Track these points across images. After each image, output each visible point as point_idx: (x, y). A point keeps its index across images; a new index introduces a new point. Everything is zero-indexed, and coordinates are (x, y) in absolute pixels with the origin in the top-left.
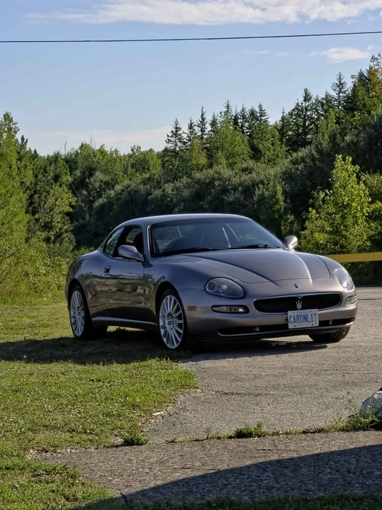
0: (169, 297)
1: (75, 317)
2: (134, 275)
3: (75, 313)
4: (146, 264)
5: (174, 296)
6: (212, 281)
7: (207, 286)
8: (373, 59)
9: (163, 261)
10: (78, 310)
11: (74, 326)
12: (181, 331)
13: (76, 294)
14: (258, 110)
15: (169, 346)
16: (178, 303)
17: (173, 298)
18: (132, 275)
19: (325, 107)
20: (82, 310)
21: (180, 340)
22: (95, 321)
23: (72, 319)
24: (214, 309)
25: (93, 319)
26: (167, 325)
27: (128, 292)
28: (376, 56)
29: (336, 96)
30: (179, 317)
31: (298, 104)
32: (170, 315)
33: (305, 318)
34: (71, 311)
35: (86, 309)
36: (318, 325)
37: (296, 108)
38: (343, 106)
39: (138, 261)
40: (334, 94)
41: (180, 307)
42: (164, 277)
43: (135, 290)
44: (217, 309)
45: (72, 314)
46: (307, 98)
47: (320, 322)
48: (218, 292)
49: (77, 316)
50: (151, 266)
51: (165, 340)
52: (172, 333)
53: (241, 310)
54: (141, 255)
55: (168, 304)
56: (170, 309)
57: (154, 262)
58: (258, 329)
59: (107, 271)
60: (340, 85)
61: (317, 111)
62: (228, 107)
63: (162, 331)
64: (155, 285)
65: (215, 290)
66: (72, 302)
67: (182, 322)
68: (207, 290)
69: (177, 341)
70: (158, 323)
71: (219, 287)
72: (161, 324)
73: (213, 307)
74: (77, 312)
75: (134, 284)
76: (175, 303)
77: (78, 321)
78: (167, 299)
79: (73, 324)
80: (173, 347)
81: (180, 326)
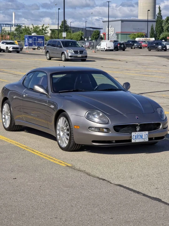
4: (48, 96)
5: (65, 118)
7: (86, 115)
33: (141, 137)
36: (148, 140)
44: (91, 129)
47: (149, 138)
53: (105, 131)
58: (114, 142)
73: (89, 127)
76: (65, 122)
78: (61, 119)
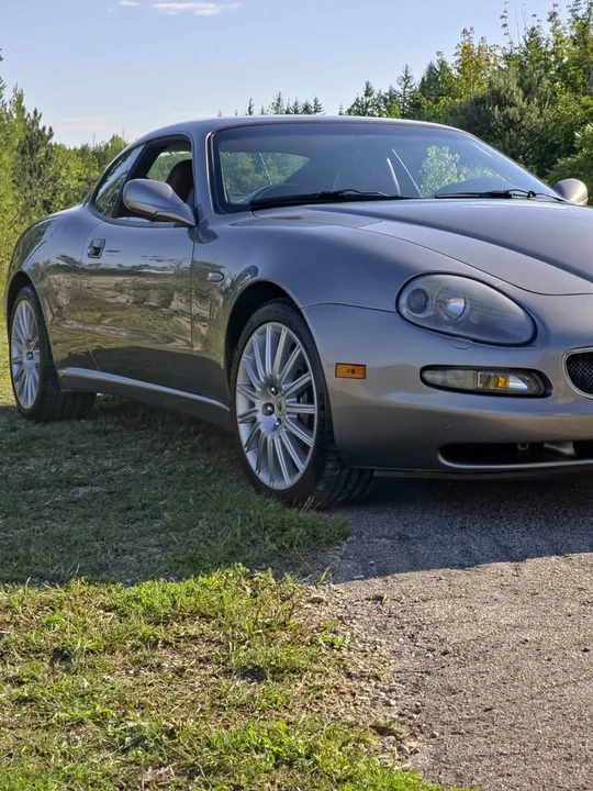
0: (269, 327)
1: (21, 363)
2: (166, 264)
3: (21, 352)
4: (198, 231)
5: (289, 325)
6: (419, 284)
7: (403, 300)
8: (465, 32)
9: (248, 223)
10: (29, 347)
11: (17, 384)
12: (310, 441)
13: (24, 306)
14: (312, 104)
15: (263, 477)
16: (300, 349)
17: (285, 331)
18: (160, 265)
19: (388, 103)
20: (36, 346)
21: (302, 467)
22: (65, 376)
23: (15, 367)
24: (428, 375)
25: (62, 372)
26: (260, 416)
27: (153, 308)
28: (468, 30)
29: (401, 92)
30: (305, 394)
31: (357, 100)
32: (271, 383)
34: (13, 347)
35: (44, 345)
37: (356, 104)
38: (410, 103)
39: (180, 224)
40: (399, 89)
41: (308, 363)
42: (254, 270)
43: (166, 303)
44: (437, 377)
45: (15, 355)
46: (368, 93)
48: (436, 319)
49: (25, 360)
50: (212, 236)
51: (251, 458)
52: (278, 441)
53: (516, 384)
54: (186, 207)
55: (267, 349)
56: (270, 367)
57: (222, 226)
59: (97, 252)
60: (407, 79)
61: (379, 107)
62: (279, 100)
63: (244, 432)
64: (225, 293)
65: (429, 313)
66: (14, 326)
67: (313, 409)
68: (404, 311)
69: (293, 468)
70: (233, 405)
71: (443, 303)
72: (242, 408)
73: (425, 369)
74: (25, 351)
75: (164, 288)
76: (291, 347)
77: (27, 373)
78: (264, 333)
79: (17, 379)
80: (277, 486)
81: (305, 422)
